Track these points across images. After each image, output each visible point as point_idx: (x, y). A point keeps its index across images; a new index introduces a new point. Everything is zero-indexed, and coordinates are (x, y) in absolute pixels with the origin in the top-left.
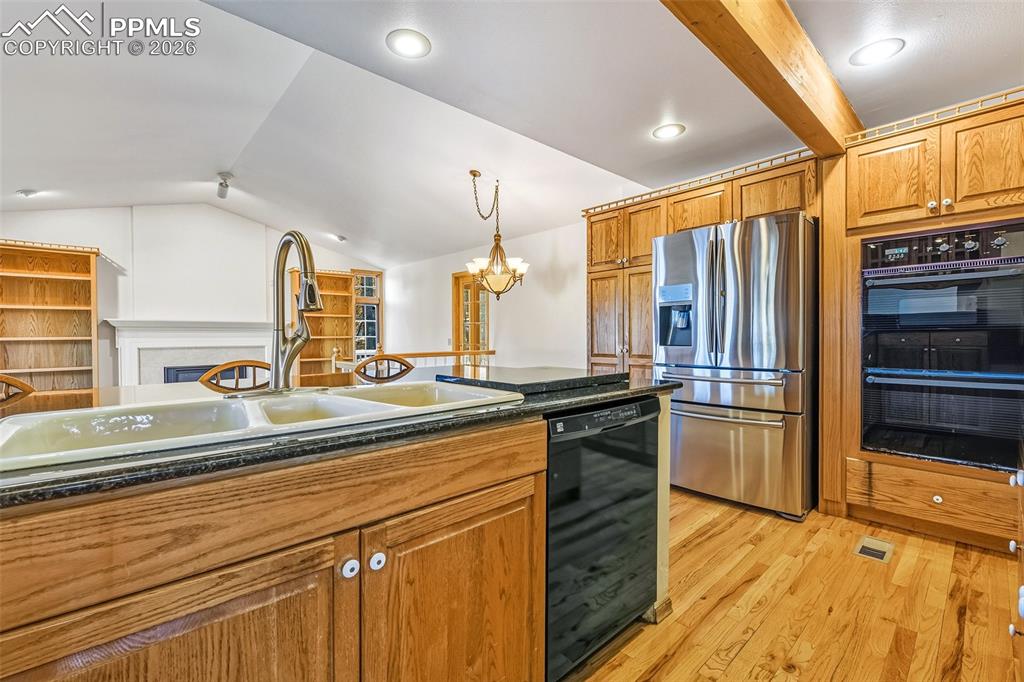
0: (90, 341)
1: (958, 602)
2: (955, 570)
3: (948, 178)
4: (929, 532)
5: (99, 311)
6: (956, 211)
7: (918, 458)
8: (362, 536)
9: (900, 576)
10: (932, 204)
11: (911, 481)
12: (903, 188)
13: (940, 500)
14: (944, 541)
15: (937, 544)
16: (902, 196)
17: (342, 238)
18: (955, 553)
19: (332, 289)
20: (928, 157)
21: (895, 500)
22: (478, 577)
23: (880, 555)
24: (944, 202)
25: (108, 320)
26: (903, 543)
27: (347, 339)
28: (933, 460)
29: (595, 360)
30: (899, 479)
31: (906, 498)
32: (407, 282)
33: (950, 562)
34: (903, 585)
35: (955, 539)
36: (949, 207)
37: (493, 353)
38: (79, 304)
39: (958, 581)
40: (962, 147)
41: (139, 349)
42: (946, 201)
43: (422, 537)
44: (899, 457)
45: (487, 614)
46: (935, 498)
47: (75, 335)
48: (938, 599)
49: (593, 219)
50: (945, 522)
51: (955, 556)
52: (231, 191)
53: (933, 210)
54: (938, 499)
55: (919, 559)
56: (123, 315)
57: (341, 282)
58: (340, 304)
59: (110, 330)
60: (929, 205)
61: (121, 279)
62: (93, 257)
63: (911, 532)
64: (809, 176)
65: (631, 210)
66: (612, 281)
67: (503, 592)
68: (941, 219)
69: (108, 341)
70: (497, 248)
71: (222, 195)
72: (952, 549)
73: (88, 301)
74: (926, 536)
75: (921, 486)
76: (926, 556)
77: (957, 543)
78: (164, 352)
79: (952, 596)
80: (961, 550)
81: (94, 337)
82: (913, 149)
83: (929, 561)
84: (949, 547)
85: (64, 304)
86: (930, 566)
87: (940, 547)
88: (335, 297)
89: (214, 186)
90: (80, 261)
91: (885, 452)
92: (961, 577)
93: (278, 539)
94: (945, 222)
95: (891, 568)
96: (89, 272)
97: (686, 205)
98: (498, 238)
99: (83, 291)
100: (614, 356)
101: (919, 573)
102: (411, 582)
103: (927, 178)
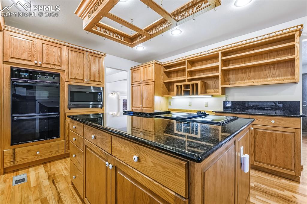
1: (51, 180)
2: (46, 171)
3: (40, 55)
4: (34, 165)
6: (43, 66)
7: (32, 142)
9: (33, 183)
10: (36, 62)
11: (29, 150)
12: (27, 53)
13: (39, 152)
14: (39, 165)
15: (38, 167)
16: (26, 56)
18: (44, 167)
20: (34, 47)
21: (24, 159)
23: (23, 180)
24: (39, 62)
26: (28, 172)
28: (37, 141)
30: (25, 151)
31: (28, 156)
33: (44, 170)
34: (35, 185)
35: (42, 162)
36: (40, 64)
39: (48, 174)
40: (44, 48)
42: (40, 62)
44: (26, 144)
46: (37, 153)
48: (46, 183)
50: (40, 159)
51: (44, 168)
53: (36, 64)
54: (38, 153)
55: (36, 174)
60: (35, 62)
63: (29, 167)
68: (38, 67)
72: (42, 166)
74: (34, 166)
75: (33, 150)
76: (37, 172)
77: (43, 163)
79: (49, 179)
80: (44, 165)
82: (30, 42)
83: (38, 173)
84: (41, 166)
86: (40, 174)
87: (39, 167)
91: (20, 143)
92: (48, 172)
94: (40, 69)
95: (29, 183)
101: (38, 179)
103: (34, 53)
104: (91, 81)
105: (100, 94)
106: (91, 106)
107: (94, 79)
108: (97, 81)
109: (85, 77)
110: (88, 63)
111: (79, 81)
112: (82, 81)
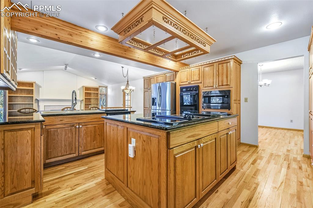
0: (33, 104)
3: (190, 77)
5: (35, 96)
8: (79, 124)
10: (189, 81)
12: (186, 78)
16: (185, 80)
17: (96, 79)
19: (94, 91)
20: (188, 73)
22: (95, 132)
25: (37, 98)
27: (97, 104)
29: (145, 109)
32: (113, 89)
37: (132, 107)
38: (30, 95)
40: (192, 72)
41: (44, 106)
43: (87, 125)
45: (96, 136)
47: (29, 102)
49: (145, 79)
52: (68, 68)
53: (189, 83)
56: (41, 97)
57: (96, 89)
58: (96, 95)
59: (37, 101)
61: (40, 89)
62: (34, 83)
64: (175, 75)
65: (151, 78)
66: (147, 92)
67: (99, 134)
69: (37, 104)
70: (128, 83)
71: (66, 69)
73: (32, 94)
78: (51, 106)
81: (34, 103)
85: (27, 94)
88: (94, 93)
89: (64, 67)
90: (31, 84)
93: (70, 122)
94: (190, 85)
96: (33, 87)
97: (159, 78)
98: (128, 81)
99: (31, 92)
100: (147, 108)
102: (85, 130)
104: (220, 86)
105: (226, 96)
106: (219, 107)
107: (222, 84)
108: (225, 85)
109: (215, 84)
110: (217, 72)
111: (211, 88)
112: (212, 87)
